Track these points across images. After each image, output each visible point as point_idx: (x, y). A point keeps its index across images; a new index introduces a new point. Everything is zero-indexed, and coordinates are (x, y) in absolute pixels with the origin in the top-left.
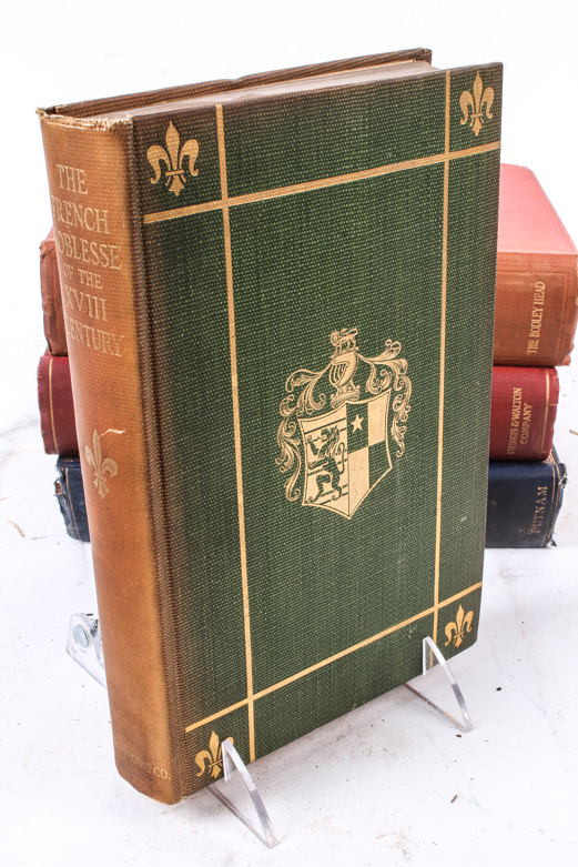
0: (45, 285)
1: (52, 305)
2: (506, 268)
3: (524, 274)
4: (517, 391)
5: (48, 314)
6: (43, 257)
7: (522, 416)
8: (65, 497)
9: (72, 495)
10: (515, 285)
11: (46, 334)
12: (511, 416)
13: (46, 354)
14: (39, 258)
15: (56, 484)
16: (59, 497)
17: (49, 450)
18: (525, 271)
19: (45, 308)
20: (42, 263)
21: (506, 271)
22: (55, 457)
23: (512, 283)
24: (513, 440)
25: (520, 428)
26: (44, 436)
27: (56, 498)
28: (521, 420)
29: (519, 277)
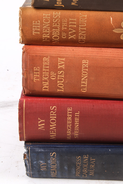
0: (24, 65)
1: (27, 73)
5: (25, 77)
6: (24, 52)
8: (28, 160)
9: (31, 159)
11: (23, 85)
15: (24, 154)
16: (25, 160)
20: (23, 55)
22: (23, 142)
26: (20, 133)
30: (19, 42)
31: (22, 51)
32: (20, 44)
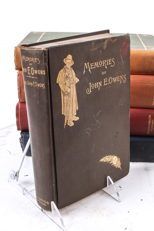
0: (18, 83)
1: (20, 89)
2: (147, 80)
3: (152, 82)
4: (150, 116)
5: (19, 91)
6: (18, 75)
7: (151, 123)
10: (149, 85)
11: (18, 97)
12: (148, 123)
13: (19, 103)
14: (17, 76)
15: (20, 139)
16: (21, 143)
17: (18, 129)
18: (152, 81)
19: (18, 89)
20: (18, 77)
21: (146, 81)
22: (20, 131)
23: (148, 85)
24: (149, 130)
25: (151, 126)
26: (17, 125)
27: (20, 143)
28: (151, 124)
29: (150, 83)
30: (15, 69)
31: (17, 74)
32: (16, 70)
